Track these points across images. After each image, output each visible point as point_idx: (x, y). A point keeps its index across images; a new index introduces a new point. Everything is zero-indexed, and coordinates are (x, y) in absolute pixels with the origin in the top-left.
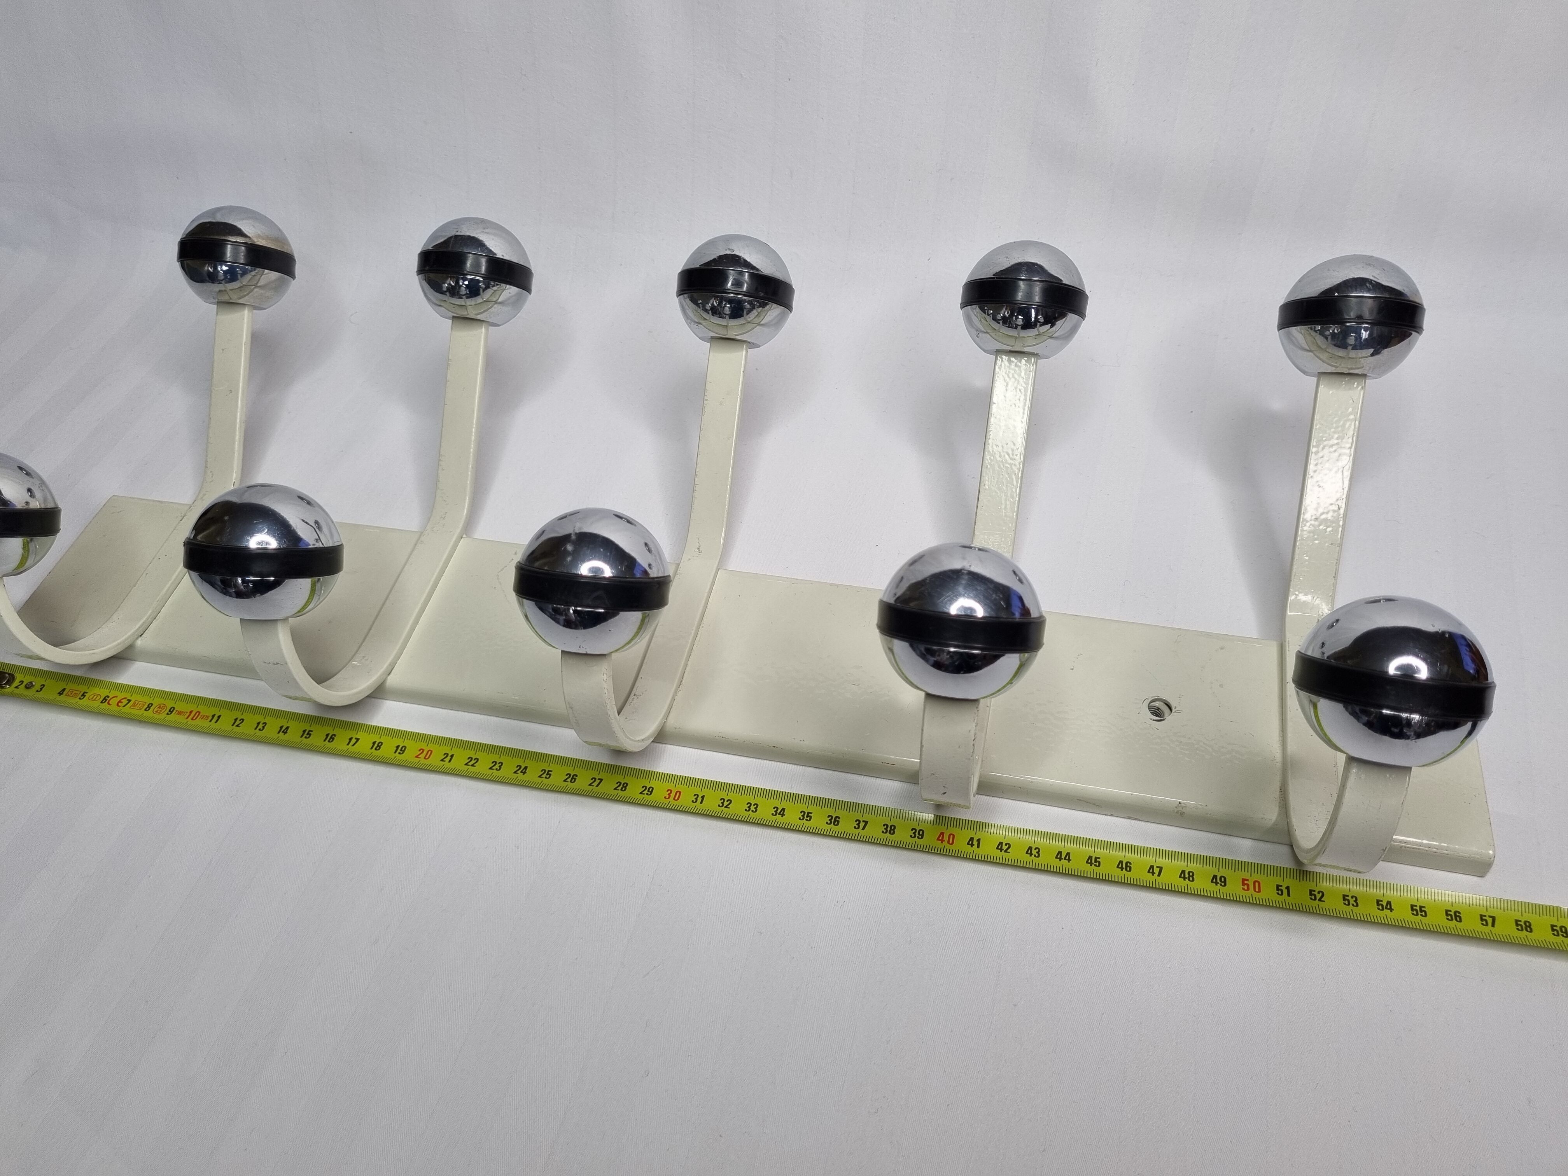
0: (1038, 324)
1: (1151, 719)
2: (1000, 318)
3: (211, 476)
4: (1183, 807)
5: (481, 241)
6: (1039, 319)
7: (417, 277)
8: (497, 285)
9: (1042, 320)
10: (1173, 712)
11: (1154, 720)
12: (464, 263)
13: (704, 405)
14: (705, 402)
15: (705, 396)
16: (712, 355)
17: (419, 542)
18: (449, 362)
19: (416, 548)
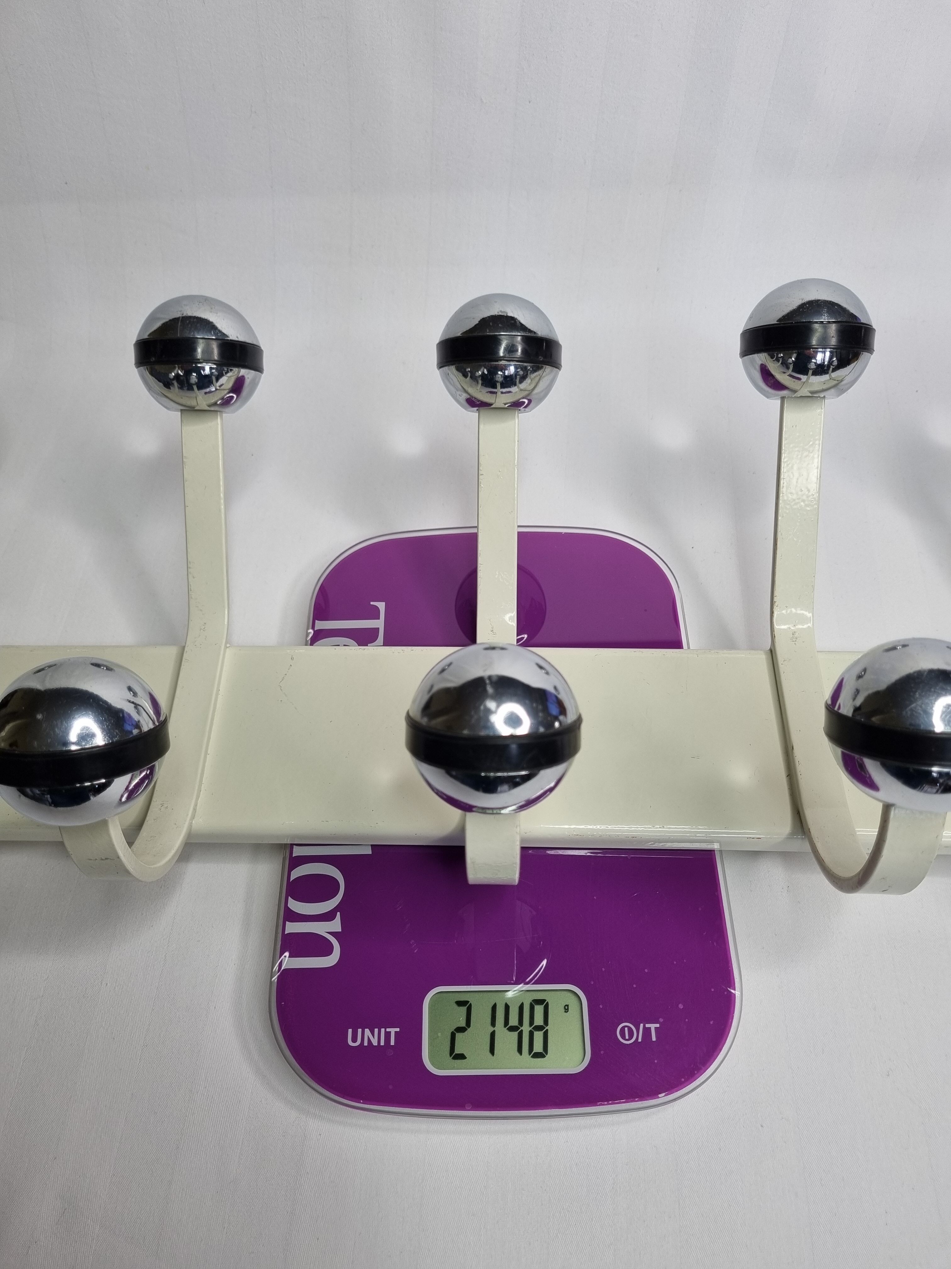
2: (791, 362)
5: (212, 323)
7: (136, 369)
8: (231, 370)
9: (835, 363)
12: (194, 350)
13: (480, 480)
14: (480, 477)
15: (480, 471)
16: (481, 426)
17: (184, 660)
18: (184, 460)
19: (182, 667)
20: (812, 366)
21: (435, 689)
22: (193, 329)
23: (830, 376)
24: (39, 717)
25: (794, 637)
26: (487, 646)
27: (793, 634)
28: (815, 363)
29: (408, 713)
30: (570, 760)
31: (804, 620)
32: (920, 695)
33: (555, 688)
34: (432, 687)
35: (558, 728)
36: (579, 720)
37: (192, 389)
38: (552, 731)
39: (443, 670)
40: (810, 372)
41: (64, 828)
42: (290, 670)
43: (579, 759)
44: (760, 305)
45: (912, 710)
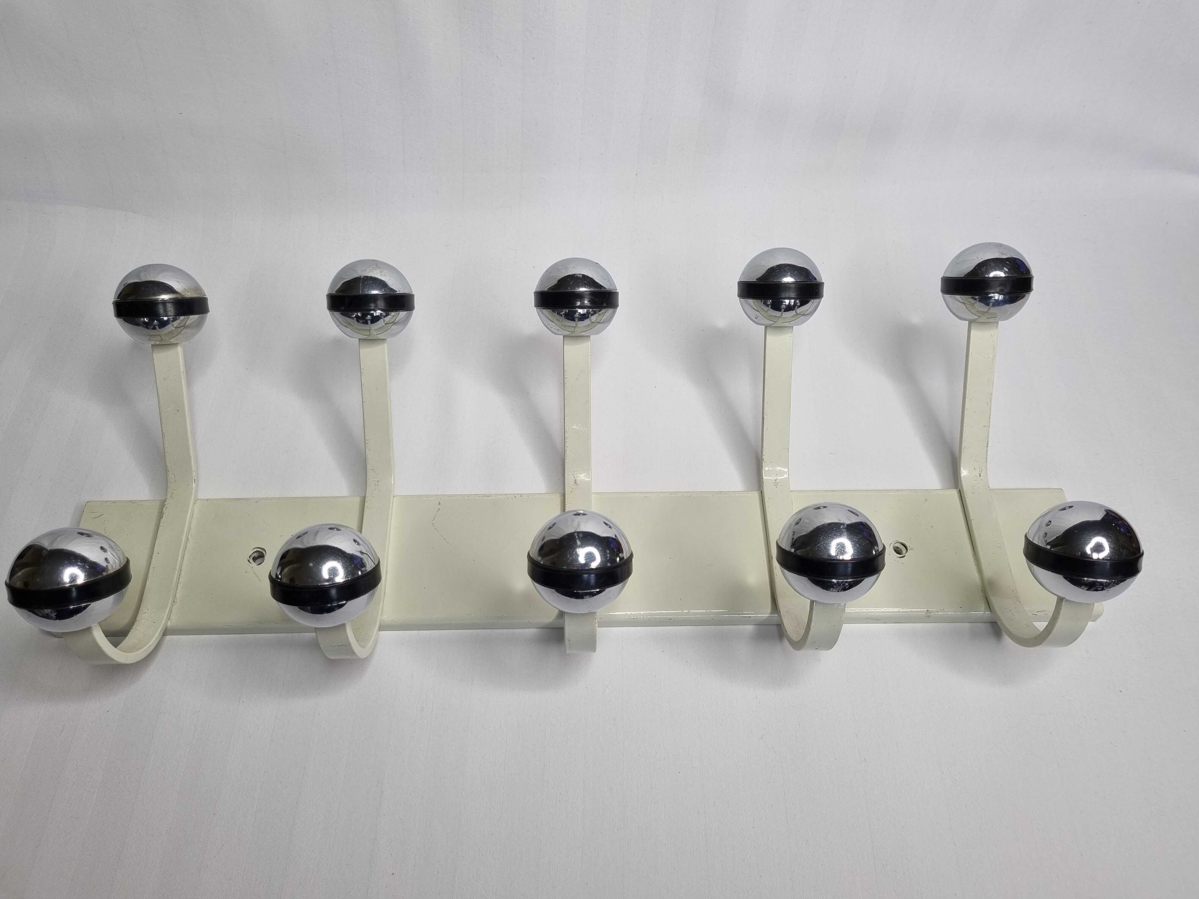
0: (796, 307)
1: (897, 557)
2: (769, 304)
3: (173, 477)
4: (930, 613)
5: (383, 281)
6: (797, 303)
7: (328, 312)
9: (799, 304)
10: (909, 549)
11: (899, 558)
13: (565, 382)
14: (565, 380)
15: (565, 376)
16: (565, 346)
17: (365, 507)
18: (362, 371)
19: (365, 512)
20: (783, 306)
21: (546, 540)
22: (370, 288)
23: (796, 311)
24: (311, 565)
25: (776, 483)
26: (575, 513)
27: (775, 481)
28: (785, 305)
29: (529, 555)
30: (625, 582)
31: (782, 473)
32: (823, 538)
33: (616, 536)
34: (544, 538)
35: (619, 563)
36: (631, 555)
37: (367, 323)
38: (615, 565)
39: (550, 528)
40: (783, 310)
41: (317, 628)
42: (438, 512)
43: (631, 580)
44: (748, 265)
45: (818, 547)
